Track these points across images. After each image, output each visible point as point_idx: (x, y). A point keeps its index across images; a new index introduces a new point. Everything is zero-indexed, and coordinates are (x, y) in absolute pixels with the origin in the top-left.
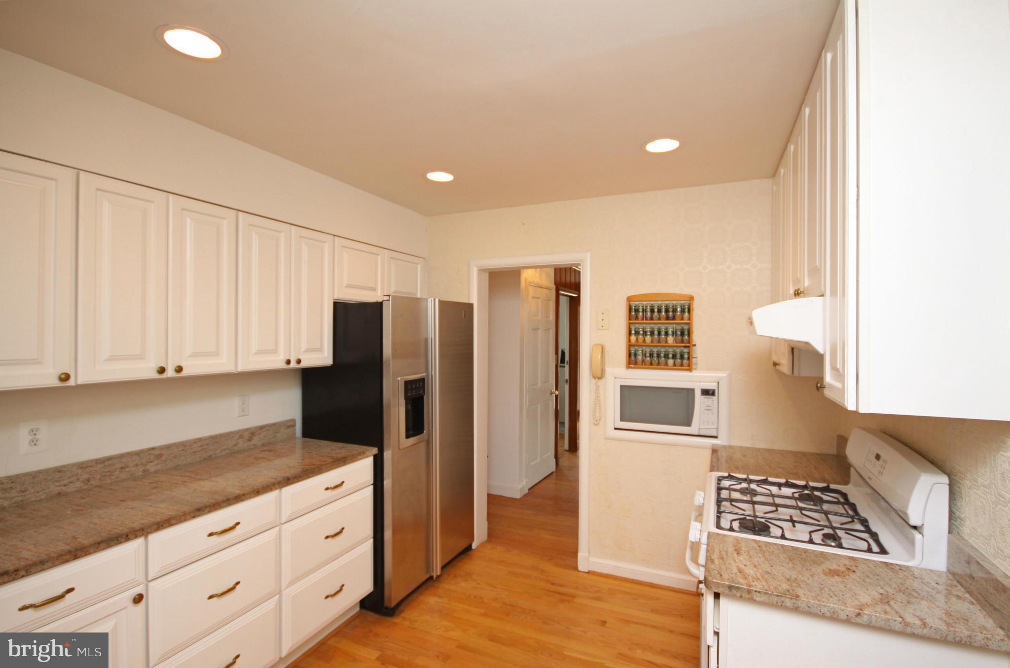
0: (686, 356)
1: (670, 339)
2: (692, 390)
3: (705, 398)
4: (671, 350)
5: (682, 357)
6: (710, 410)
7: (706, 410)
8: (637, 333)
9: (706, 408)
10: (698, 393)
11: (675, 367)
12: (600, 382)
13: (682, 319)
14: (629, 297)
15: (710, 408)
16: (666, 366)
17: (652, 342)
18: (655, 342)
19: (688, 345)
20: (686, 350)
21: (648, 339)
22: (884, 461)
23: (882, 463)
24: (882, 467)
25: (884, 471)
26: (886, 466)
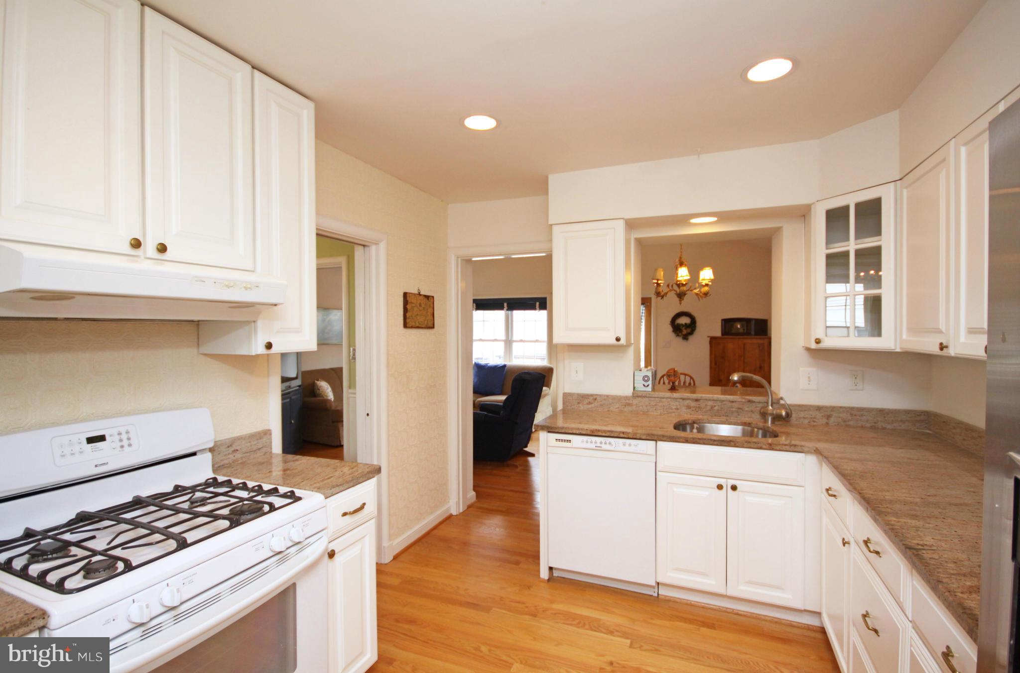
22: (120, 434)
23: (117, 438)
24: (121, 440)
25: (131, 442)
26: (131, 435)
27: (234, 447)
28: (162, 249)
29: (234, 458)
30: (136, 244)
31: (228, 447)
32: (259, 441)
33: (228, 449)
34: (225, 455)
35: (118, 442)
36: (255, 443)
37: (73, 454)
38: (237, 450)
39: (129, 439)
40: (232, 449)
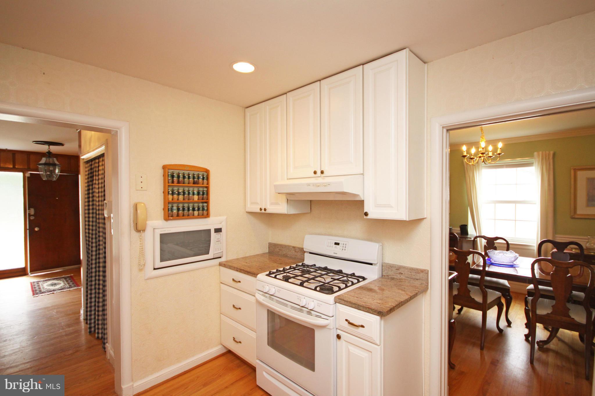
0: (206, 208)
1: (196, 197)
2: (209, 231)
3: (216, 234)
4: (196, 205)
5: (203, 209)
6: (219, 241)
7: (217, 241)
8: (173, 194)
9: (217, 240)
10: (213, 231)
11: (200, 216)
12: (143, 234)
13: (203, 184)
14: (164, 165)
15: (219, 240)
16: (193, 217)
17: (184, 199)
18: (186, 200)
19: (207, 201)
20: (205, 204)
21: (181, 197)
22: (343, 244)
23: (342, 245)
24: (343, 247)
25: (346, 248)
26: (347, 246)
27: (400, 271)
28: (322, 172)
29: (400, 277)
30: (315, 173)
31: (397, 269)
32: (417, 274)
33: (396, 270)
34: (395, 273)
35: (342, 247)
36: (414, 274)
37: (330, 247)
38: (402, 274)
39: (345, 247)
40: (398, 272)
